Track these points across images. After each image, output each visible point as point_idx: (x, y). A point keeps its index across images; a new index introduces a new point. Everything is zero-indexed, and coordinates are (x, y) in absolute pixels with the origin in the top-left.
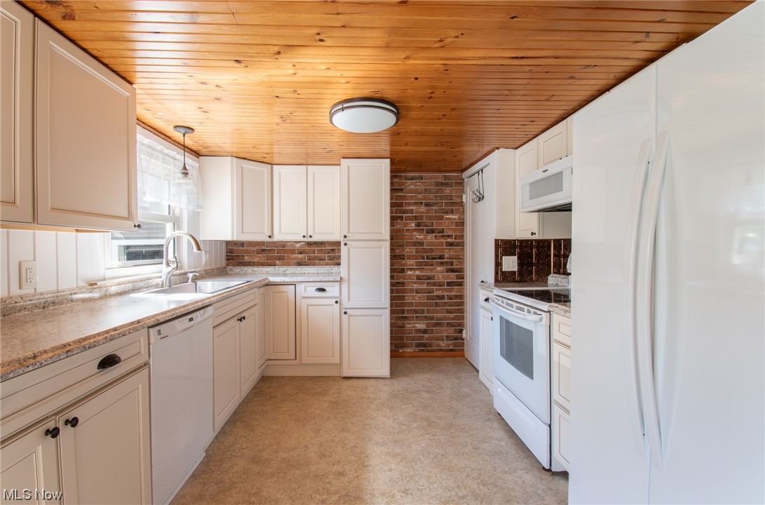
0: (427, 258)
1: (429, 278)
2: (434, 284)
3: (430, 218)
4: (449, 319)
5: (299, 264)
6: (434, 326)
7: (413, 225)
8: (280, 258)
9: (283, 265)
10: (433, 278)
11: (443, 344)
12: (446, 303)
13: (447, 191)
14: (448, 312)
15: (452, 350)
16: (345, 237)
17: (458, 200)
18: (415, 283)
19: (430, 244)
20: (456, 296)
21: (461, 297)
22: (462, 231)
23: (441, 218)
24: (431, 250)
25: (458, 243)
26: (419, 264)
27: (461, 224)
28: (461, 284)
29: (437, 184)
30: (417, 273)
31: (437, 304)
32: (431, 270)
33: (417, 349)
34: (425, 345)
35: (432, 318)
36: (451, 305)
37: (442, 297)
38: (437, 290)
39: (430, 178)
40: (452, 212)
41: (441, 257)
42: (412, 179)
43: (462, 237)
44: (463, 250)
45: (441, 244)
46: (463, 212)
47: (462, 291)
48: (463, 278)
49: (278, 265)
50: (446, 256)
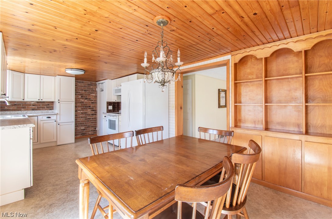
0: (85, 107)
1: (86, 113)
2: (87, 115)
3: (86, 95)
4: (92, 125)
5: (33, 110)
6: (87, 127)
7: (80, 97)
8: (23, 108)
9: (25, 110)
10: (87, 113)
11: (90, 133)
12: (91, 120)
13: (92, 87)
14: (92, 123)
15: (93, 134)
16: (59, 100)
17: (95, 90)
18: (81, 115)
19: (86, 103)
20: (94, 118)
21: (96, 118)
22: (96, 99)
23: (90, 95)
24: (86, 105)
25: (95, 102)
26: (82, 109)
27: (96, 97)
28: (96, 114)
29: (88, 85)
30: (82, 111)
31: (88, 121)
32: (86, 110)
33: (81, 135)
34: (84, 134)
35: (87, 125)
36: (93, 121)
37: (90, 119)
38: (88, 117)
39: (86, 83)
40: (93, 93)
41: (90, 107)
42: (80, 82)
43: (96, 101)
44: (96, 104)
45: (90, 103)
46: (97, 93)
47: (96, 116)
48: (96, 113)
49: (22, 110)
50: (91, 106)
